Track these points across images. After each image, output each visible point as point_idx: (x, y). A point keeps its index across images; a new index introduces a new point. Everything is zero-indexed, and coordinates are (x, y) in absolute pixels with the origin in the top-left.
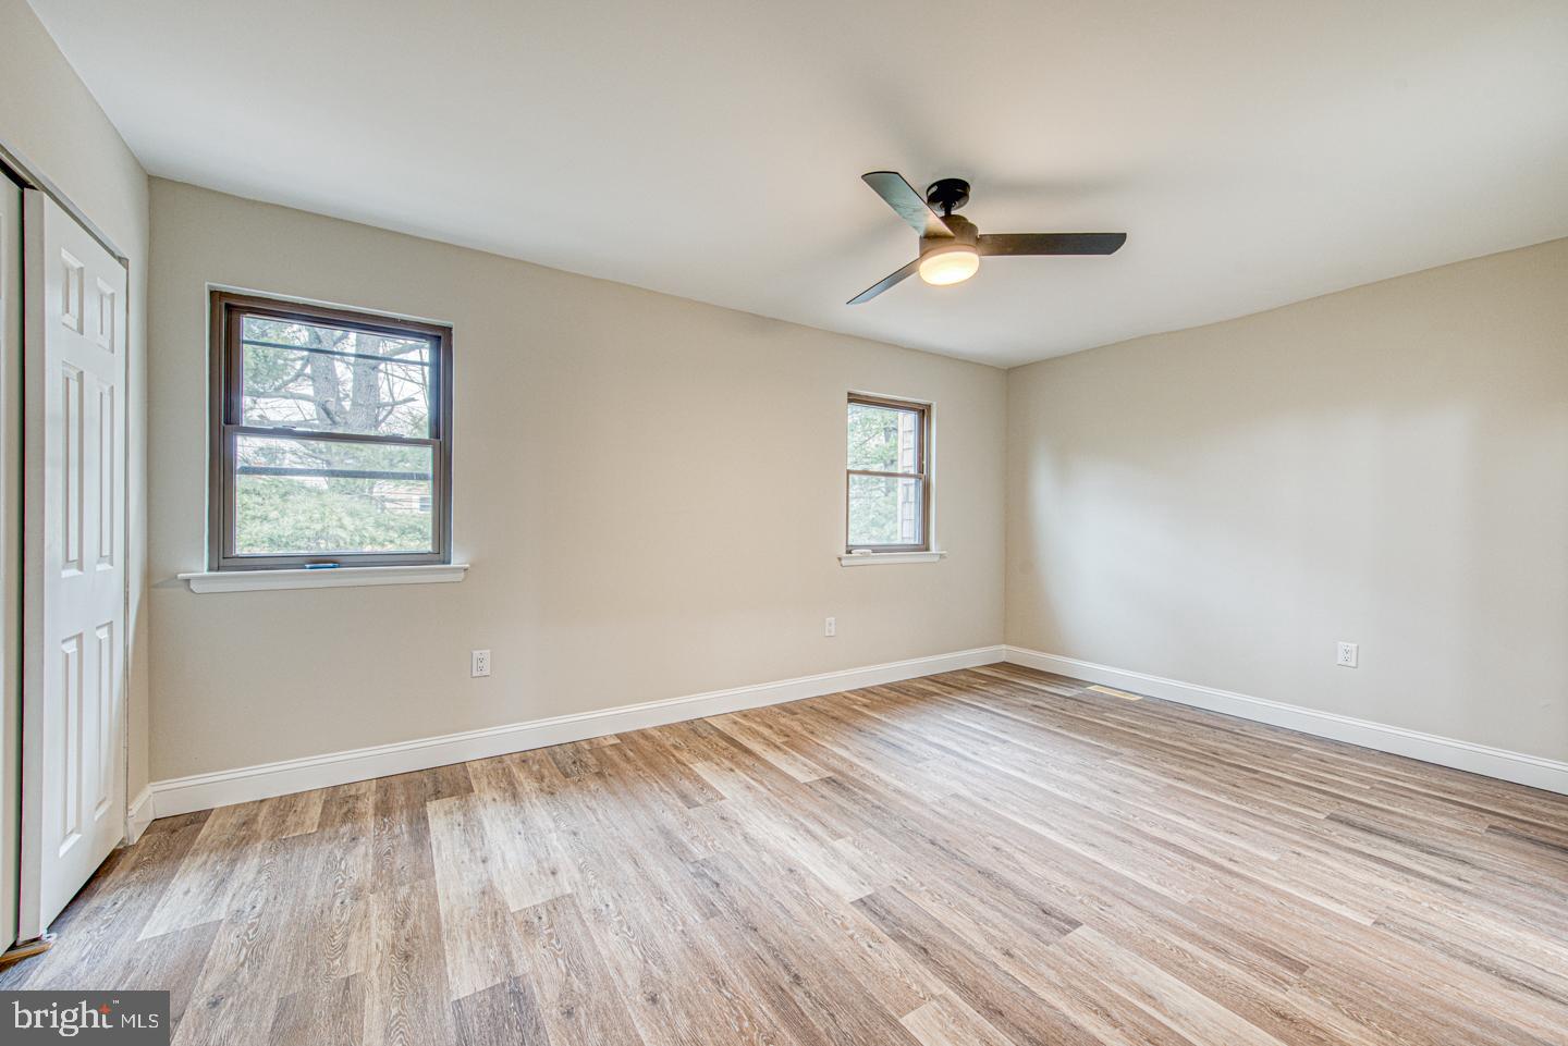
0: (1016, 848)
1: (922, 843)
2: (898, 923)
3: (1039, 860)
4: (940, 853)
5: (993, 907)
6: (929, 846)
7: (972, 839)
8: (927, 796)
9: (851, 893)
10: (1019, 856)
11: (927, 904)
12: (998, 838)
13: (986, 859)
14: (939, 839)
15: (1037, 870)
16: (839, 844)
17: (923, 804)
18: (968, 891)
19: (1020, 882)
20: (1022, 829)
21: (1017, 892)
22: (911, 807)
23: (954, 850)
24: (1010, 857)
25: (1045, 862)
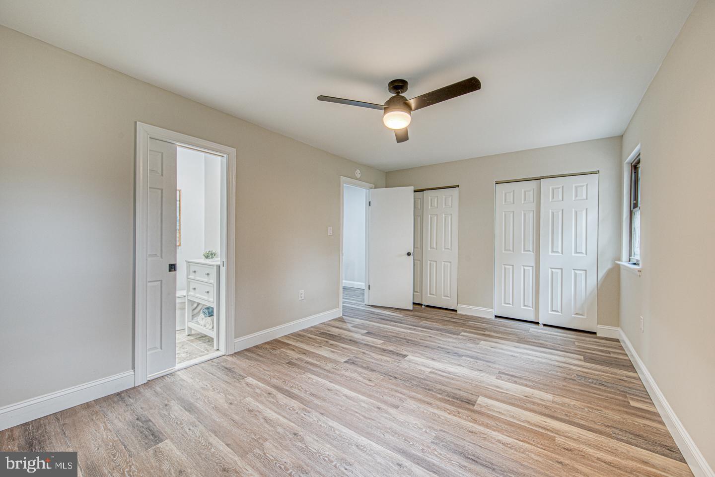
0: (362, 382)
1: (399, 376)
2: (393, 354)
3: (353, 379)
4: (391, 374)
5: (369, 361)
6: (396, 376)
7: (381, 382)
8: (412, 404)
9: (410, 357)
10: (361, 379)
11: (388, 359)
12: (370, 385)
13: (373, 376)
14: (394, 381)
15: (354, 375)
16: (429, 370)
17: (411, 397)
18: (377, 364)
19: (360, 370)
20: (359, 392)
21: (362, 367)
22: (415, 394)
23: (386, 376)
24: (364, 378)
25: (351, 379)
